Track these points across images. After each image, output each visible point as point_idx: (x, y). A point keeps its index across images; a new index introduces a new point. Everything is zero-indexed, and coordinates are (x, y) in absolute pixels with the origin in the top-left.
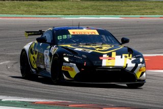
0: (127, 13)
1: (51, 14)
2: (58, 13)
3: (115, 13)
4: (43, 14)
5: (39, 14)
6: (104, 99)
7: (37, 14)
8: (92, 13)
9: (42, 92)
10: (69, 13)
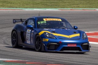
0: (63, 7)
1: (16, 7)
2: (21, 7)
3: (55, 7)
4: (12, 7)
5: (10, 7)
6: (47, 59)
7: (8, 7)
8: (42, 7)
9: (10, 54)
10: (27, 7)
